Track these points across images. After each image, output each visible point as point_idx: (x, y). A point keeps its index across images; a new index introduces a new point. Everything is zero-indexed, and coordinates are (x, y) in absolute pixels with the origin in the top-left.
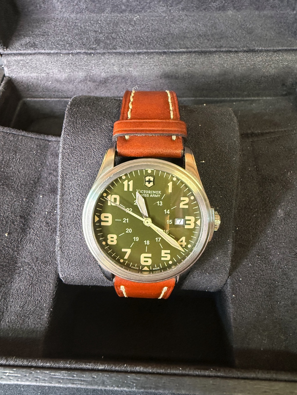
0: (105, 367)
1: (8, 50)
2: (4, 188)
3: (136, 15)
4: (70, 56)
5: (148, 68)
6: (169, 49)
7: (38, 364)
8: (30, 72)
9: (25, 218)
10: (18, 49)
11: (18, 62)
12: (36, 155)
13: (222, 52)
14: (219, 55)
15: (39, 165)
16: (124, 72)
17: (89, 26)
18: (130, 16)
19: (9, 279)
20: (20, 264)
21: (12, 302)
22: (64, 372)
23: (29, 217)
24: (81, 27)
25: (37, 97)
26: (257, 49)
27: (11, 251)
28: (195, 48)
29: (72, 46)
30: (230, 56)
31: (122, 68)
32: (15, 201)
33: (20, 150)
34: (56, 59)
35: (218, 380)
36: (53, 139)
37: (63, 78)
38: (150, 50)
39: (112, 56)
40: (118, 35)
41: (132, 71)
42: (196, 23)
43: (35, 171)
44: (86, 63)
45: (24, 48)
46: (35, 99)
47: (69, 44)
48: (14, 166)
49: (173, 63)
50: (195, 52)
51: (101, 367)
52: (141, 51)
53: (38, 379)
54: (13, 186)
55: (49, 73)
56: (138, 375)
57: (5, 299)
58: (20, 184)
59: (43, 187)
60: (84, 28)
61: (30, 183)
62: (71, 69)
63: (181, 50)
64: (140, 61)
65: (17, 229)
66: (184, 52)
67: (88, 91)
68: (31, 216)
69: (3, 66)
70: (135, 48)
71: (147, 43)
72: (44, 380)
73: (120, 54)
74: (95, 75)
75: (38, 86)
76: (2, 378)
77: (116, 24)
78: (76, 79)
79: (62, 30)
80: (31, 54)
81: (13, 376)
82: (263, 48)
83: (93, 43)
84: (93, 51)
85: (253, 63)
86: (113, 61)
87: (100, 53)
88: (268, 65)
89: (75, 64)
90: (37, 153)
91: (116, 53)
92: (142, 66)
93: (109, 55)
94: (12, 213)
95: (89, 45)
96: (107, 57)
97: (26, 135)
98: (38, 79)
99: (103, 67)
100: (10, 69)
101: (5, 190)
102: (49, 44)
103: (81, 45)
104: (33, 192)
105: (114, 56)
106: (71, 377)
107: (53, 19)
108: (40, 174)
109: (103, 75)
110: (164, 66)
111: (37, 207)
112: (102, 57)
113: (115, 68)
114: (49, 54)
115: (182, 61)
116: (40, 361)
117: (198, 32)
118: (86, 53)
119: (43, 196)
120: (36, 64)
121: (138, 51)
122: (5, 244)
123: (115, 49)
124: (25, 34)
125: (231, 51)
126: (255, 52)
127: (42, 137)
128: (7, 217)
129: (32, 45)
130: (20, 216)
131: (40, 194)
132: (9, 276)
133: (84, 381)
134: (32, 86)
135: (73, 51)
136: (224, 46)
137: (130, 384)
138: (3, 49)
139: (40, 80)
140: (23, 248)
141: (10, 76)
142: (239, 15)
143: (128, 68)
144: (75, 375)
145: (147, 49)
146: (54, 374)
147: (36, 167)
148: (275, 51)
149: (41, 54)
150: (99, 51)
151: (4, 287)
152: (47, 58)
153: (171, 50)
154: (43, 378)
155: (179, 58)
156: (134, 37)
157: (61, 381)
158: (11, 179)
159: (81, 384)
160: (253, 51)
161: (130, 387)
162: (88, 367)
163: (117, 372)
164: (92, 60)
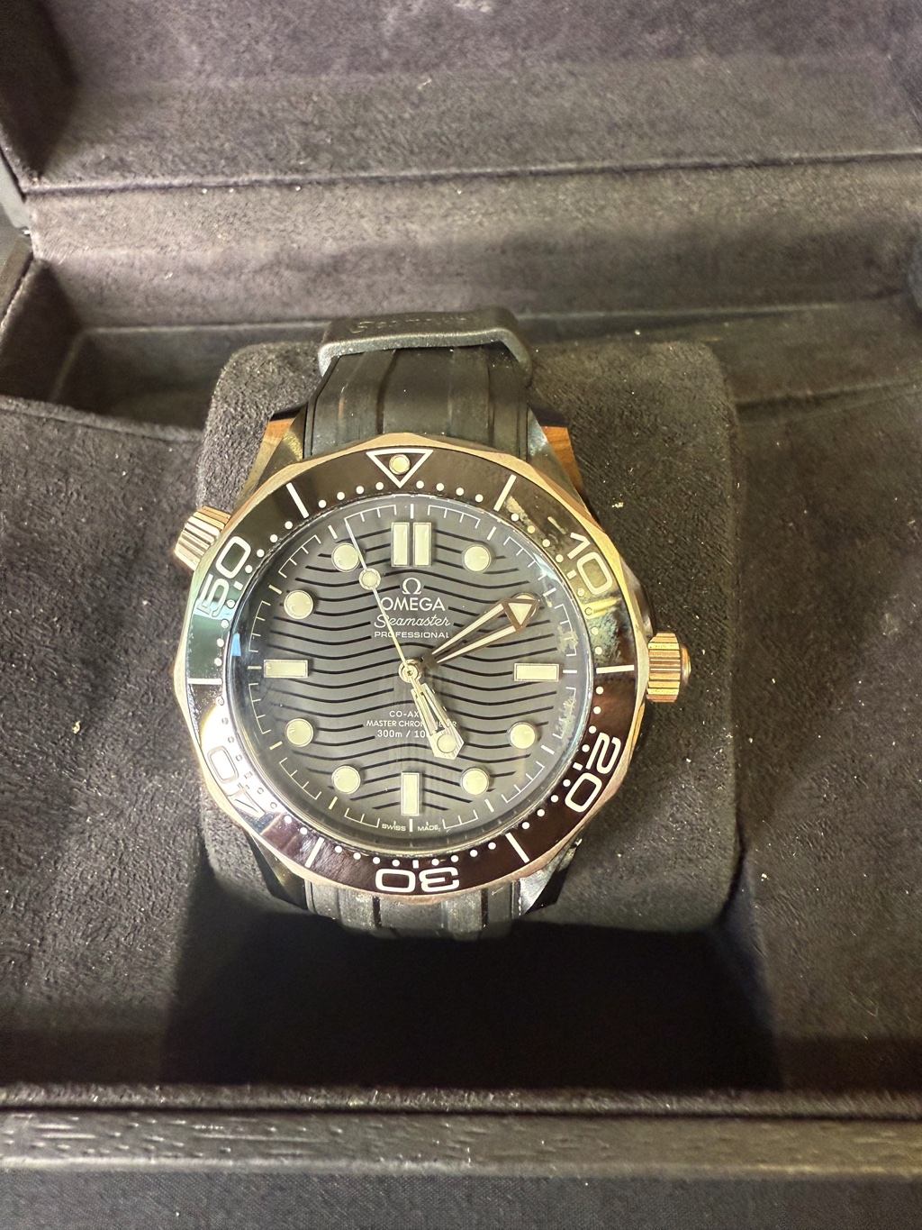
1: (44, 180)
2: (29, 578)
3: (423, 77)
4: (229, 194)
5: (465, 223)
6: (526, 162)
7: (150, 1100)
8: (108, 244)
9: (96, 667)
10: (74, 177)
11: (72, 215)
12: (128, 480)
13: (683, 168)
14: (676, 178)
15: (139, 512)
16: (392, 237)
17: (283, 111)
18: (406, 79)
19: (48, 850)
20: (82, 807)
21: (60, 921)
22: (238, 1119)
23: (109, 663)
24: (261, 114)
25: (127, 322)
26: (786, 156)
27: (54, 765)
28: (604, 159)
29: (237, 165)
30: (708, 181)
31: (388, 223)
33: (80, 468)
34: (186, 203)
35: (736, 1125)
36: (182, 435)
37: (209, 262)
38: (469, 167)
39: (357, 190)
40: (371, 131)
41: (417, 233)
42: (602, 94)
43: (125, 528)
44: (278, 213)
45: (94, 175)
46: (123, 330)
47: (227, 158)
48: (63, 514)
49: (537, 206)
50: (603, 171)
51: (357, 1101)
52: (442, 172)
53: (153, 1147)
54: (59, 572)
55: (167, 246)
56: (476, 1120)
57: (36, 912)
58: (79, 567)
59: (152, 573)
60: (269, 116)
61: (111, 563)
62: (233, 232)
63: (561, 166)
64: (440, 200)
65: (71, 700)
66: (571, 173)
67: (285, 299)
68: (115, 662)
69: (26, 232)
70: (425, 164)
71: (458, 149)
72: (174, 1148)
73: (380, 182)
74: (305, 247)
75: (133, 289)
76: (34, 1147)
77: (366, 103)
78: (248, 260)
79: (204, 122)
80: (112, 191)
81: (70, 1139)
82: (805, 155)
83: (299, 153)
84: (300, 177)
85: (777, 197)
86: (358, 204)
87: (319, 183)
89: (245, 215)
90: (131, 478)
91: (366, 181)
92: (447, 215)
93: (347, 188)
94: (55, 650)
95: (285, 161)
96: (339, 192)
97: (98, 425)
98: (132, 266)
99: (330, 224)
100: (48, 238)
101: (35, 584)
102: (166, 160)
103: (261, 159)
105: (361, 189)
106: (259, 1134)
107: (179, 96)
108: (142, 538)
109: (330, 247)
110: (511, 216)
111: (135, 633)
112: (327, 194)
113: (366, 226)
114: (166, 189)
115: (565, 200)
116: (157, 1089)
118: (278, 184)
119: (150, 601)
120: (127, 220)
121: (434, 172)
123: (364, 168)
124: (93, 138)
127: (145, 430)
128: (42, 664)
129: (116, 164)
130: (83, 661)
131: (140, 595)
132: (48, 840)
133: (303, 1145)
134: (113, 287)
136: (688, 151)
137: (454, 1149)
138: (31, 176)
139: (140, 269)
140: (93, 756)
141: (49, 258)
143: (404, 225)
144: (273, 1129)
145: (459, 165)
146: (203, 1127)
147: (129, 517)
148: (837, 162)
149: (142, 189)
150: (315, 176)
151: (34, 875)
152: (158, 201)
153: (533, 168)
154: (170, 1143)
155: (556, 190)
156: (420, 136)
157: (229, 1150)
158: (55, 553)
159: (294, 1156)
160: (776, 163)
161: (451, 1158)
162: (315, 1101)
163: (410, 1112)
164: (296, 203)
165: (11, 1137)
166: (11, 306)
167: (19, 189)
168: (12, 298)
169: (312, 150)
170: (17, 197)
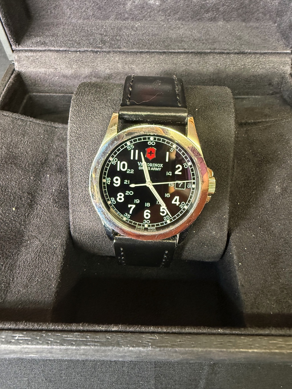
0: (119, 328)
1: (20, 46)
2: (12, 167)
3: (137, 23)
4: (78, 54)
5: (149, 66)
6: (168, 49)
7: (49, 328)
8: (39, 67)
9: (32, 195)
10: (29, 46)
11: (28, 58)
12: (43, 139)
13: (215, 53)
14: (214, 56)
15: (46, 148)
16: (127, 69)
17: (95, 30)
18: (132, 23)
19: (15, 251)
20: (27, 238)
21: (19, 273)
22: (77, 333)
23: (36, 194)
24: (87, 31)
25: (42, 92)
26: (246, 51)
27: (18, 224)
28: (192, 49)
29: (80, 45)
30: (223, 57)
31: (126, 65)
32: (23, 179)
33: (28, 134)
34: (64, 56)
36: (60, 126)
37: (70, 74)
38: (151, 50)
39: (117, 55)
40: (121, 37)
41: (134, 68)
42: (191, 30)
43: (42, 153)
44: (92, 60)
45: (35, 45)
46: (41, 94)
47: (77, 43)
48: (22, 148)
49: (172, 62)
50: (192, 53)
51: (115, 329)
52: (143, 50)
53: (50, 342)
54: (21, 165)
55: (57, 68)
56: (153, 335)
57: (11, 270)
58: (27, 164)
59: (50, 167)
60: (90, 31)
61: (37, 164)
62: (78, 65)
63: (179, 51)
64: (142, 59)
65: (24, 205)
66: (182, 53)
68: (38, 193)
69: (13, 62)
70: (138, 48)
71: (148, 44)
72: (56, 342)
74: (100, 71)
75: (45, 81)
76: (11, 342)
77: (120, 29)
78: (82, 74)
79: (70, 32)
80: (41, 51)
81: (22, 339)
82: (252, 51)
83: (99, 43)
84: (99, 50)
85: (243, 63)
86: (117, 59)
87: (105, 52)
88: (256, 66)
89: (82, 60)
90: (44, 138)
91: (120, 52)
92: (144, 63)
93: (114, 54)
94: (19, 189)
95: (95, 45)
96: (111, 55)
97: (34, 121)
98: (46, 74)
99: (108, 64)
100: (20, 64)
101: (13, 169)
102: (58, 43)
103: (88, 44)
104: (40, 171)
105: (118, 54)
106: (84, 338)
107: (62, 24)
108: (47, 156)
109: (108, 71)
110: (163, 65)
111: (44, 185)
112: (108, 56)
113: (119, 66)
114: (58, 51)
115: (180, 61)
116: (51, 324)
117: (194, 37)
118: (93, 52)
119: (50, 175)
120: (45, 60)
121: (141, 50)
122: (12, 218)
123: (120, 48)
124: (36, 35)
125: (223, 53)
126: (245, 54)
127: (48, 124)
128: (15, 193)
129: (42, 43)
130: (28, 193)
131: (47, 173)
132: (16, 248)
133: (98, 342)
134: (39, 80)
135: (81, 49)
136: (217, 48)
137: (146, 344)
138: (16, 45)
139: (48, 75)
140: (30, 222)
141: (20, 70)
142: (228, 25)
143: (131, 66)
144: (88, 337)
145: (149, 49)
146: (66, 336)
147: (43, 150)
148: (261, 54)
149: (51, 51)
150: (104, 50)
151: (11, 259)
152: (55, 55)
153: (171, 51)
154: (55, 341)
155: (177, 58)
156: (136, 40)
157: (74, 343)
158: (20, 159)
159: (95, 345)
160: (243, 53)
161: (145, 346)
162: (101, 329)
163: (132, 332)
164: (98, 58)
165: (3, 338)
166: (8, 84)
167: (12, 49)
168: (8, 82)
169: (103, 42)
170: (11, 51)
